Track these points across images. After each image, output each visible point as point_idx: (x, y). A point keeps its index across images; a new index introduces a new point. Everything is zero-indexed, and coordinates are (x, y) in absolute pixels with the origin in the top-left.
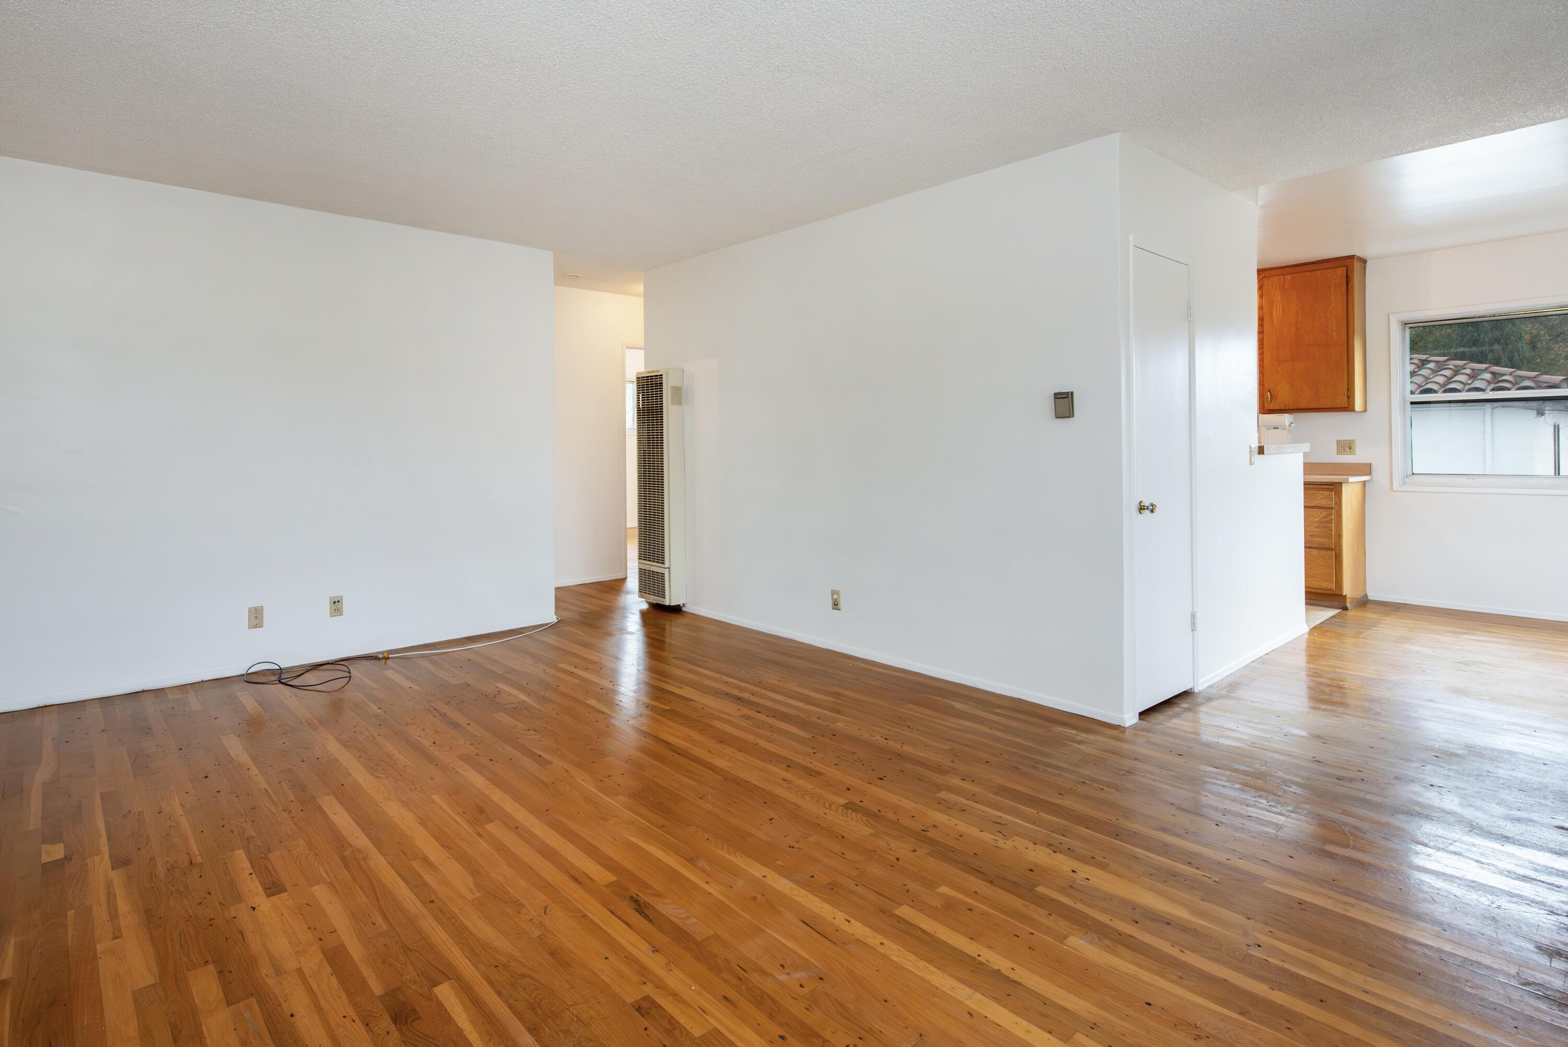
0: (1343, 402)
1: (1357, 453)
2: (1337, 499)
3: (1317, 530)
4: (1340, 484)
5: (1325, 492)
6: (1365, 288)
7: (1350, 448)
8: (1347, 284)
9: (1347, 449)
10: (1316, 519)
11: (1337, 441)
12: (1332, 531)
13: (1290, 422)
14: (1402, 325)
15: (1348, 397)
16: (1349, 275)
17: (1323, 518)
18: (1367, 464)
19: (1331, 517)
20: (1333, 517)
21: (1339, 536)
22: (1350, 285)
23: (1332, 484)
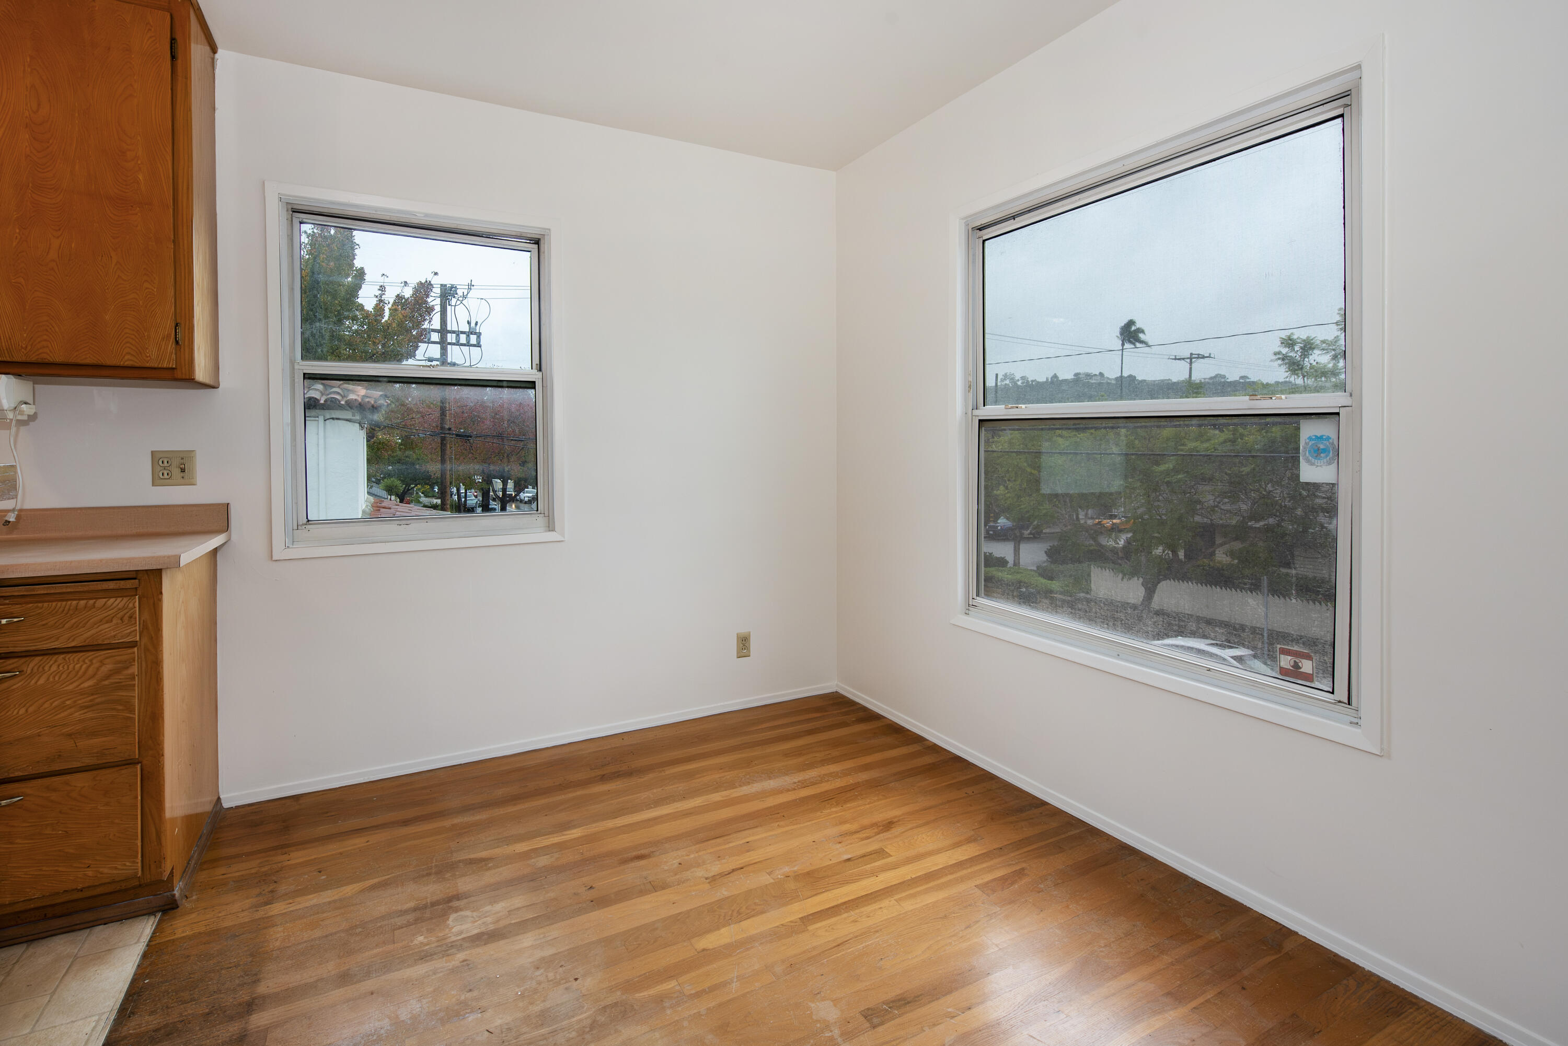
0: (166, 357)
1: (199, 482)
2: (146, 615)
3: (90, 715)
4: (156, 574)
5: (112, 600)
6: (214, 109)
7: (183, 470)
8: (173, 57)
9: (176, 472)
10: (86, 685)
11: (152, 452)
12: (132, 711)
13: (20, 399)
14: (287, 210)
15: (177, 342)
16: (179, 37)
17: (107, 677)
18: (223, 504)
19: (130, 671)
20: (135, 669)
21: (154, 716)
22: (179, 62)
23: (133, 575)
